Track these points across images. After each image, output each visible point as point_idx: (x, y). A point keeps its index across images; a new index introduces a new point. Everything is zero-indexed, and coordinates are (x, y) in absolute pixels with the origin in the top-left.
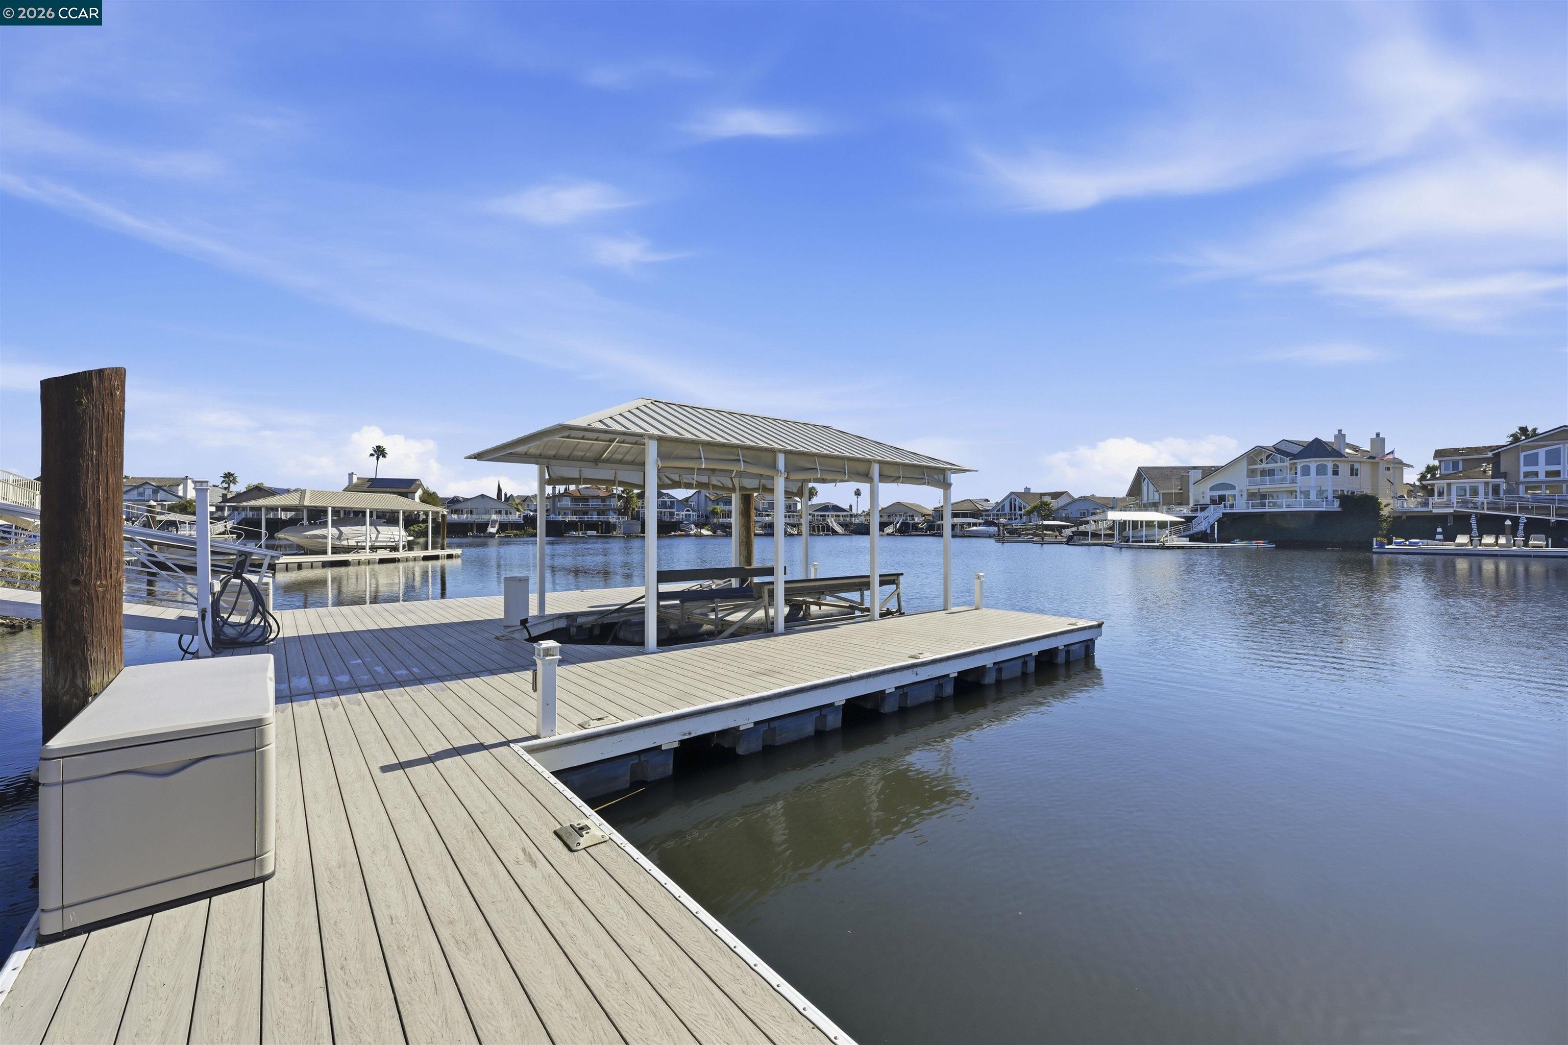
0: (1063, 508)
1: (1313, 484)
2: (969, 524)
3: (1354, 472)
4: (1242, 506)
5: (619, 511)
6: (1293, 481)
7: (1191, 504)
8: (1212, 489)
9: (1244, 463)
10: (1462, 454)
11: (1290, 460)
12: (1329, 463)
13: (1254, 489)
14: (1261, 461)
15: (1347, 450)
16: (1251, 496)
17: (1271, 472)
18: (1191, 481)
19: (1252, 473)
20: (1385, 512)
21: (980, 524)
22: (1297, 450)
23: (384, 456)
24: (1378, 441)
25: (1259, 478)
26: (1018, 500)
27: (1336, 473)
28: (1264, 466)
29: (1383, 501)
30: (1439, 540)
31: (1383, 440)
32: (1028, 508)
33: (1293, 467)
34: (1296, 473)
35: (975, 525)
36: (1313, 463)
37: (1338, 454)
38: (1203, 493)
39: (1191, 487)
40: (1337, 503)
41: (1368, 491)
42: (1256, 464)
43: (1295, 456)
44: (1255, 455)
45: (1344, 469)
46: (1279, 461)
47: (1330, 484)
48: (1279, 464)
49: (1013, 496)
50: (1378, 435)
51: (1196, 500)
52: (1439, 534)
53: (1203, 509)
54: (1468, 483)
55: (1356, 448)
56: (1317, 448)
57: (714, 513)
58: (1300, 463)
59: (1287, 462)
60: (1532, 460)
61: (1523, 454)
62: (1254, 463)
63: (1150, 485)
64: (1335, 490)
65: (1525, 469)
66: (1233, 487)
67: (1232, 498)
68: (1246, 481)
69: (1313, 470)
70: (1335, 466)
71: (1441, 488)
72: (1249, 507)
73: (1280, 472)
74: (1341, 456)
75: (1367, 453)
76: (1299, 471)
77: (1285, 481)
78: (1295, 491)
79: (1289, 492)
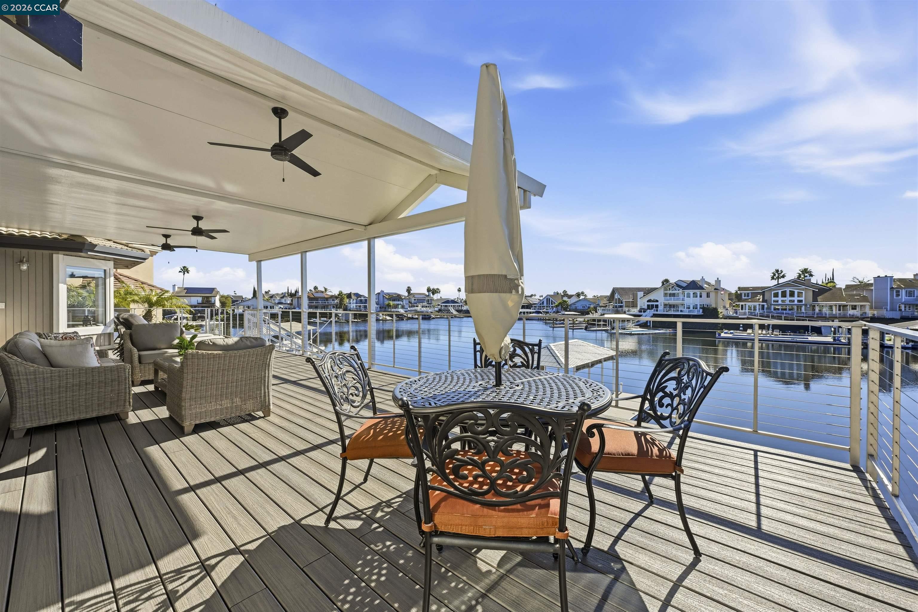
0: (574, 304)
1: (691, 302)
2: (527, 312)
3: (708, 295)
4: (661, 310)
5: (337, 306)
6: (683, 300)
7: (639, 308)
8: (648, 301)
9: (663, 289)
10: (751, 290)
11: (683, 290)
12: (698, 292)
13: (667, 302)
14: (670, 289)
15: (705, 285)
16: (665, 305)
17: (673, 295)
18: (639, 298)
19: (665, 295)
20: (720, 316)
21: (533, 312)
22: (684, 285)
23: (188, 272)
24: (718, 281)
25: (668, 298)
26: (551, 299)
27: (701, 296)
28: (671, 292)
29: (720, 310)
30: (741, 330)
31: (720, 281)
32: (557, 304)
33: (683, 293)
34: (684, 296)
35: (530, 313)
36: (691, 292)
37: (701, 288)
38: (644, 303)
39: (639, 300)
40: (701, 310)
41: (714, 306)
43: (684, 288)
44: (668, 287)
45: (704, 295)
46: (677, 290)
47: (698, 301)
48: (677, 292)
49: (548, 297)
50: (718, 279)
51: (641, 307)
53: (644, 312)
54: (752, 304)
55: (707, 285)
56: (693, 285)
57: (389, 305)
58: (686, 292)
59: (681, 291)
60: (776, 295)
61: (773, 292)
62: (666, 290)
63: (619, 297)
64: (701, 305)
65: (773, 299)
66: (657, 301)
67: (657, 306)
68: (663, 298)
69: (692, 295)
70: (701, 293)
71: (742, 306)
72: (665, 311)
73: (677, 295)
74: (704, 289)
75: (714, 287)
76: (686, 295)
77: (680, 299)
78: (684, 304)
79: (681, 305)
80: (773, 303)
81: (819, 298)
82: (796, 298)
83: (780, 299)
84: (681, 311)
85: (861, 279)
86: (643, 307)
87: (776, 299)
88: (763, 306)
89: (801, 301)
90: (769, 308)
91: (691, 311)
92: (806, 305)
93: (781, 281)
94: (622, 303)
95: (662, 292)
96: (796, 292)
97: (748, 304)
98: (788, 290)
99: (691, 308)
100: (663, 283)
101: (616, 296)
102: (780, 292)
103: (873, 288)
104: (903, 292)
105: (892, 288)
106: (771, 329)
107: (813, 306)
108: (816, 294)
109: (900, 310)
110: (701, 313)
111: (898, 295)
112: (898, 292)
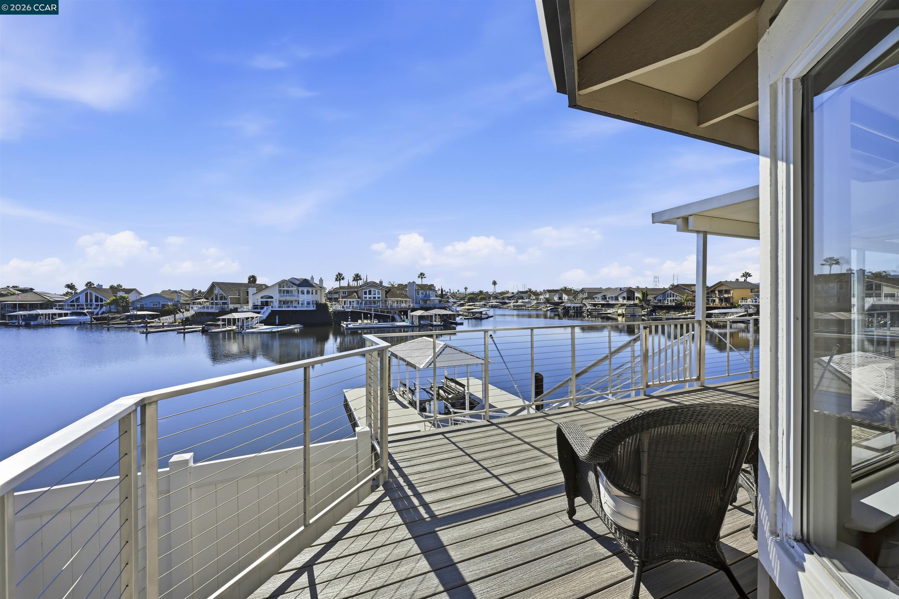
1: (305, 299)
3: (316, 293)
4: (276, 306)
6: (298, 296)
7: (250, 305)
8: (262, 298)
9: (278, 286)
10: (346, 289)
11: (297, 287)
12: (310, 289)
13: (283, 299)
14: (284, 285)
16: (280, 302)
17: (288, 292)
19: (280, 291)
20: (331, 310)
22: (298, 282)
24: (321, 281)
25: (282, 294)
27: (312, 293)
28: (285, 288)
29: (329, 306)
31: (323, 280)
36: (305, 289)
37: (311, 286)
38: (257, 299)
39: (250, 296)
40: (315, 306)
41: (323, 302)
43: (299, 286)
44: (281, 284)
45: (314, 292)
46: (291, 287)
47: (311, 298)
48: (291, 289)
49: (90, 291)
50: (321, 278)
51: (254, 303)
52: (350, 319)
54: (352, 300)
55: (315, 283)
56: (306, 283)
58: (300, 289)
59: (294, 288)
60: (365, 293)
61: (363, 291)
63: (221, 292)
64: (313, 301)
65: (364, 296)
66: (272, 298)
67: (272, 303)
68: (278, 295)
69: (305, 293)
70: (312, 290)
71: (345, 301)
72: (280, 307)
73: (291, 292)
74: (313, 287)
75: (319, 286)
76: (300, 292)
77: (294, 296)
78: (299, 301)
79: (296, 301)
80: (364, 299)
81: (387, 295)
82: (372, 296)
83: (368, 296)
84: (295, 307)
85: (392, 283)
86: (256, 304)
88: (358, 301)
89: (379, 298)
90: (361, 303)
91: (305, 307)
92: (382, 301)
94: (225, 299)
95: (277, 288)
96: (376, 291)
97: (349, 300)
98: (372, 289)
99: (306, 304)
100: (249, 279)
101: (217, 291)
102: (368, 291)
103: (407, 289)
104: (420, 292)
105: (416, 290)
106: (373, 318)
107: (386, 301)
108: (387, 292)
109: (419, 303)
110: (315, 309)
111: (418, 294)
112: (418, 292)
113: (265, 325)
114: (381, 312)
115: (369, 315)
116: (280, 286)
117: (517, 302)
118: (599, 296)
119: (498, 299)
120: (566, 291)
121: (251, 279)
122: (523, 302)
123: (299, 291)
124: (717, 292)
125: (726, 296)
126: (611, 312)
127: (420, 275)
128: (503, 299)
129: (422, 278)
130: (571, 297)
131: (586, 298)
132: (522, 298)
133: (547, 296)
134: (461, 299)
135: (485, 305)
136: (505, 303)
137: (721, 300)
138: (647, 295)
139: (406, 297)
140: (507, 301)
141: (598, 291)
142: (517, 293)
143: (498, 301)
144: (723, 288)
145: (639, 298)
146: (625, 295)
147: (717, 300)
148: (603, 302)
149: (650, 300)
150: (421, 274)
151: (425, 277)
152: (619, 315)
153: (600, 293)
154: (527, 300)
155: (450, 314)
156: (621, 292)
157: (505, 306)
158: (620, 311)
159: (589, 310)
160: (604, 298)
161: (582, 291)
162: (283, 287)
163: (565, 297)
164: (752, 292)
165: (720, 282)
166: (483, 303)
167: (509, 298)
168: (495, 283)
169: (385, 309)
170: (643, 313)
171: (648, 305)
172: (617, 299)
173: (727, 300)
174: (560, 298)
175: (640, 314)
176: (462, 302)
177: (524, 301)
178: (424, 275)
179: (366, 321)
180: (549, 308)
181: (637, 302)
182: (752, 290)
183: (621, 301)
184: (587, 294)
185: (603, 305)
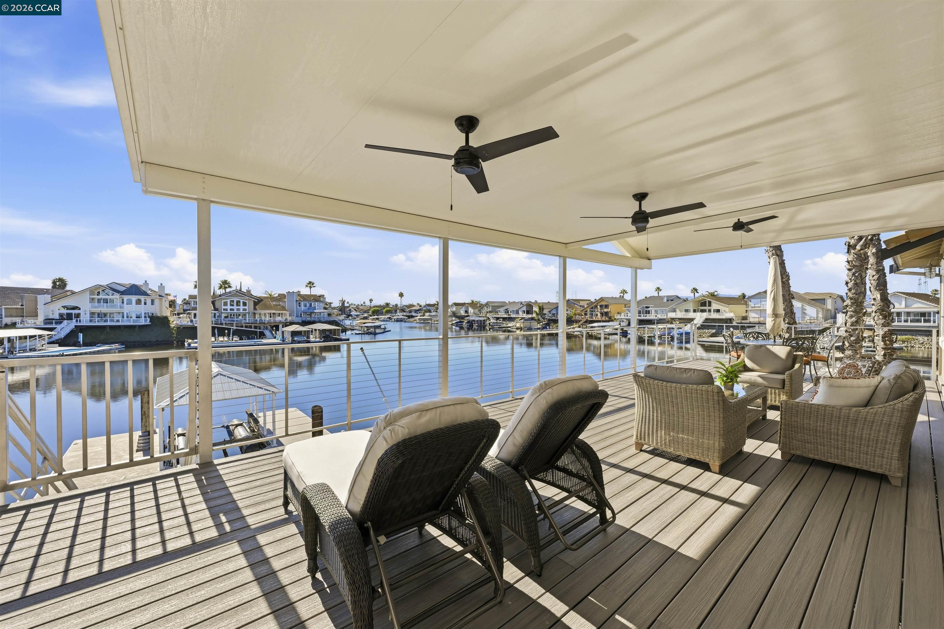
1: (133, 309)
3: (153, 302)
4: (85, 320)
6: (122, 307)
7: (41, 318)
8: (61, 308)
9: (88, 293)
11: (120, 295)
12: (142, 298)
13: (97, 310)
14: (99, 292)
15: (149, 292)
16: (92, 314)
17: (106, 301)
18: (39, 303)
19: (92, 300)
20: (173, 326)
22: (122, 289)
24: (161, 287)
25: (96, 304)
27: (145, 304)
28: (101, 296)
29: (170, 319)
31: (164, 287)
34: (123, 303)
36: (134, 298)
37: (145, 294)
38: (53, 311)
39: (40, 306)
40: (148, 320)
41: (161, 314)
42: (94, 295)
43: (122, 293)
44: (96, 290)
45: (149, 302)
46: (111, 294)
47: (142, 309)
48: (111, 297)
50: (161, 284)
51: (46, 316)
55: (152, 291)
56: (135, 290)
58: (126, 298)
59: (117, 296)
60: (225, 304)
61: (223, 301)
62: (94, 294)
64: (145, 313)
65: (223, 307)
66: (79, 308)
67: (78, 316)
68: (89, 305)
69: (134, 302)
70: (145, 299)
71: (195, 314)
72: (91, 321)
73: (112, 301)
74: (148, 295)
75: (158, 293)
76: (125, 302)
77: (115, 306)
78: (123, 313)
79: (119, 313)
80: (223, 311)
81: (257, 307)
82: (235, 307)
83: (229, 307)
84: (117, 321)
85: (270, 293)
86: (51, 317)
87: (225, 307)
88: (215, 314)
89: (246, 310)
90: (220, 316)
91: (134, 320)
92: (249, 313)
93: (228, 290)
95: (87, 296)
96: (241, 301)
98: (235, 300)
99: (134, 318)
100: (54, 282)
102: (229, 301)
103: (286, 300)
104: (302, 304)
105: (296, 301)
106: (231, 335)
107: (255, 314)
108: (255, 304)
109: (301, 316)
110: (148, 323)
111: (300, 306)
112: (299, 303)
113: (59, 346)
114: (246, 327)
115: (226, 331)
116: (91, 294)
117: (424, 315)
118: (502, 309)
119: (405, 312)
120: (473, 304)
121: (58, 283)
122: (430, 316)
123: (123, 300)
124: (599, 307)
125: (606, 310)
126: (511, 325)
127: (308, 284)
128: (410, 312)
129: (311, 287)
130: (477, 310)
131: (490, 312)
132: (430, 311)
133: (454, 309)
134: (365, 312)
135: (389, 318)
136: (412, 317)
137: (602, 314)
138: (543, 309)
139: (284, 308)
140: (414, 314)
141: (502, 305)
142: (425, 307)
143: (405, 314)
144: (604, 303)
145: (536, 312)
146: (524, 309)
147: (599, 314)
148: (505, 316)
149: (545, 314)
150: (310, 283)
151: (314, 287)
152: (517, 329)
153: (503, 306)
154: (434, 314)
155: (335, 330)
156: (522, 305)
157: (411, 320)
158: (518, 325)
159: (491, 324)
160: (507, 311)
161: (487, 304)
162: (98, 295)
163: (471, 310)
164: (625, 307)
165: (602, 298)
166: (388, 316)
167: (416, 311)
168: (401, 295)
169: (252, 323)
170: (539, 326)
171: (544, 319)
172: (517, 312)
173: (606, 314)
174: (466, 312)
175: (536, 327)
176: (366, 315)
177: (431, 314)
178: (313, 284)
179: (221, 339)
180: (454, 322)
181: (534, 315)
182: (625, 305)
183: (521, 315)
184: (491, 308)
185: (504, 319)
